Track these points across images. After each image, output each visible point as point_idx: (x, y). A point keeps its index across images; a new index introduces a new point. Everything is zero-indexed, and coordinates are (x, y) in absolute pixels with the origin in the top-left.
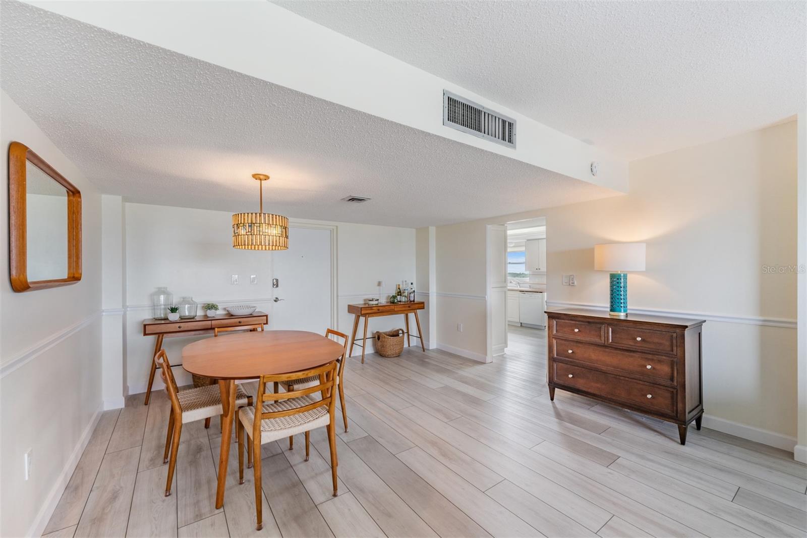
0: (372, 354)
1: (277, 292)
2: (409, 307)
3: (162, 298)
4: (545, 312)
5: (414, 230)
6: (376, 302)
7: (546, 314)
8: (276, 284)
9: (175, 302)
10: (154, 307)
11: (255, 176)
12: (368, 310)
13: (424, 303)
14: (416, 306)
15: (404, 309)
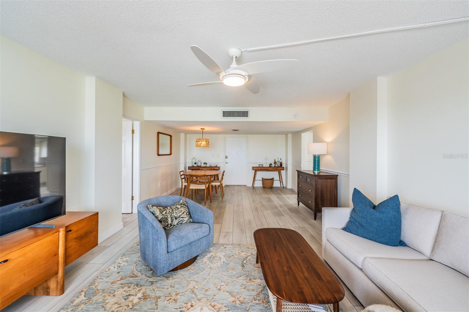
0: (262, 187)
1: (227, 160)
2: (276, 169)
3: (194, 160)
4: (296, 170)
5: (285, 135)
6: (262, 166)
7: (297, 171)
8: (226, 157)
9: (197, 161)
10: (192, 162)
11: (201, 129)
12: (259, 168)
13: (284, 167)
14: (280, 169)
15: (273, 169)
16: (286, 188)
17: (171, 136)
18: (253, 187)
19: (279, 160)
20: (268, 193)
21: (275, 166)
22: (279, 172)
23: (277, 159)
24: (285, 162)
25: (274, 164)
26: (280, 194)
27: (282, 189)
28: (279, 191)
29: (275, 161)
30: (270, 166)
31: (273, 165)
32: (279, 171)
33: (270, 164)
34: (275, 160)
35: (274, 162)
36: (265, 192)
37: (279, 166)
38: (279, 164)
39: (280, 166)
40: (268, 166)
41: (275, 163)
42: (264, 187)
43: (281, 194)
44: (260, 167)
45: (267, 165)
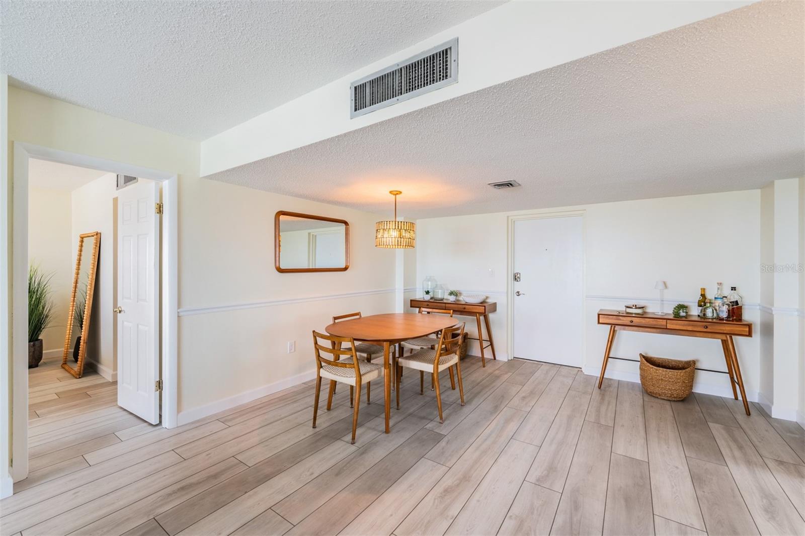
0: (637, 387)
1: (518, 286)
2: (709, 327)
3: (429, 283)
5: (759, 190)
6: (640, 310)
8: (517, 278)
10: (424, 289)
11: (391, 192)
12: (627, 321)
13: (749, 326)
14: (727, 328)
15: (690, 328)
16: (764, 413)
17: (346, 223)
18: (602, 383)
19: (727, 292)
20: (653, 425)
21: (703, 317)
22: (724, 342)
23: (716, 286)
24: (758, 300)
25: (700, 306)
26: (719, 455)
27: (741, 417)
28: (716, 429)
29: (703, 295)
30: (677, 316)
31: (695, 311)
32: (724, 337)
33: (676, 304)
34: (703, 290)
35: (698, 297)
36: (641, 419)
37: (724, 315)
38: (725, 308)
39: (728, 317)
40: (669, 311)
41: (703, 302)
42: (648, 391)
43: (725, 451)
44: (629, 315)
45: (661, 308)
